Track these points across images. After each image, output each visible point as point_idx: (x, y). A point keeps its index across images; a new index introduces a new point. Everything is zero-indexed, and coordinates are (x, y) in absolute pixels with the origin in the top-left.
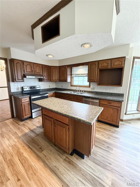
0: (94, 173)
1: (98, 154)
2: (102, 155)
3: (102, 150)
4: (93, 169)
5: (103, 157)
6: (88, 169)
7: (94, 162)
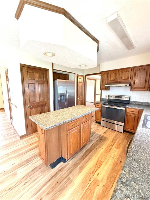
0: (31, 163)
1: (41, 176)
2: (38, 180)
3: (42, 185)
4: (34, 163)
5: (35, 180)
6: (37, 160)
7: (37, 167)
